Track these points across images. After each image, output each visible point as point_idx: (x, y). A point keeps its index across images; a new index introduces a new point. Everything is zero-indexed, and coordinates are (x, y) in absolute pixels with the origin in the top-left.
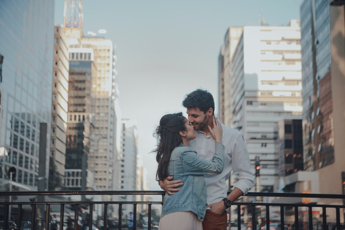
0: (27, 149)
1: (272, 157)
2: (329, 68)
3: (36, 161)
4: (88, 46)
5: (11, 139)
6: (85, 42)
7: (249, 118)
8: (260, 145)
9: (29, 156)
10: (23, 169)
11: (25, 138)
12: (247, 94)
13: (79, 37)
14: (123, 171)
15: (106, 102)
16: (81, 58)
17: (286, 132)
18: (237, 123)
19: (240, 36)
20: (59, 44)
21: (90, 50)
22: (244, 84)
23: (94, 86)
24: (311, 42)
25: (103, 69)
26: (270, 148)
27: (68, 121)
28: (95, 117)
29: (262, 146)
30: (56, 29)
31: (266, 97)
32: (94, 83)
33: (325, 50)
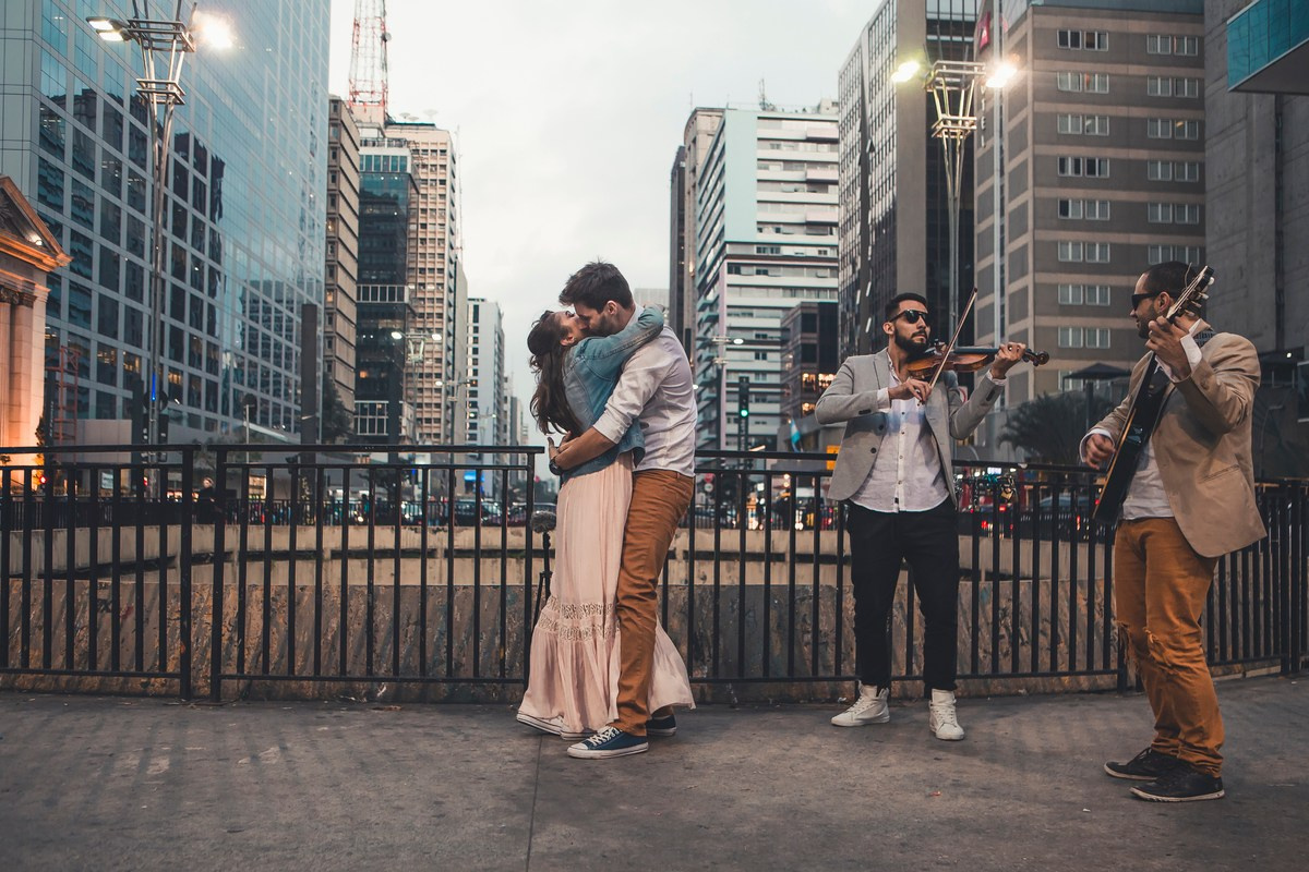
0: (277, 356)
1: (775, 379)
2: (894, 203)
3: (296, 382)
4: (400, 143)
5: (243, 335)
6: (392, 133)
7: (730, 298)
8: (753, 354)
9: (282, 371)
10: (271, 398)
11: (272, 334)
12: (729, 249)
13: (382, 124)
14: (474, 405)
15: (437, 259)
16: (386, 166)
17: (805, 329)
18: (708, 309)
19: (716, 127)
20: (339, 137)
21: (405, 152)
22: (723, 230)
23: (413, 227)
24: (859, 147)
25: (431, 191)
26: (773, 361)
27: (358, 298)
28: (415, 292)
29: (757, 357)
30: (332, 105)
31: (767, 258)
32: (413, 220)
33: (886, 165)
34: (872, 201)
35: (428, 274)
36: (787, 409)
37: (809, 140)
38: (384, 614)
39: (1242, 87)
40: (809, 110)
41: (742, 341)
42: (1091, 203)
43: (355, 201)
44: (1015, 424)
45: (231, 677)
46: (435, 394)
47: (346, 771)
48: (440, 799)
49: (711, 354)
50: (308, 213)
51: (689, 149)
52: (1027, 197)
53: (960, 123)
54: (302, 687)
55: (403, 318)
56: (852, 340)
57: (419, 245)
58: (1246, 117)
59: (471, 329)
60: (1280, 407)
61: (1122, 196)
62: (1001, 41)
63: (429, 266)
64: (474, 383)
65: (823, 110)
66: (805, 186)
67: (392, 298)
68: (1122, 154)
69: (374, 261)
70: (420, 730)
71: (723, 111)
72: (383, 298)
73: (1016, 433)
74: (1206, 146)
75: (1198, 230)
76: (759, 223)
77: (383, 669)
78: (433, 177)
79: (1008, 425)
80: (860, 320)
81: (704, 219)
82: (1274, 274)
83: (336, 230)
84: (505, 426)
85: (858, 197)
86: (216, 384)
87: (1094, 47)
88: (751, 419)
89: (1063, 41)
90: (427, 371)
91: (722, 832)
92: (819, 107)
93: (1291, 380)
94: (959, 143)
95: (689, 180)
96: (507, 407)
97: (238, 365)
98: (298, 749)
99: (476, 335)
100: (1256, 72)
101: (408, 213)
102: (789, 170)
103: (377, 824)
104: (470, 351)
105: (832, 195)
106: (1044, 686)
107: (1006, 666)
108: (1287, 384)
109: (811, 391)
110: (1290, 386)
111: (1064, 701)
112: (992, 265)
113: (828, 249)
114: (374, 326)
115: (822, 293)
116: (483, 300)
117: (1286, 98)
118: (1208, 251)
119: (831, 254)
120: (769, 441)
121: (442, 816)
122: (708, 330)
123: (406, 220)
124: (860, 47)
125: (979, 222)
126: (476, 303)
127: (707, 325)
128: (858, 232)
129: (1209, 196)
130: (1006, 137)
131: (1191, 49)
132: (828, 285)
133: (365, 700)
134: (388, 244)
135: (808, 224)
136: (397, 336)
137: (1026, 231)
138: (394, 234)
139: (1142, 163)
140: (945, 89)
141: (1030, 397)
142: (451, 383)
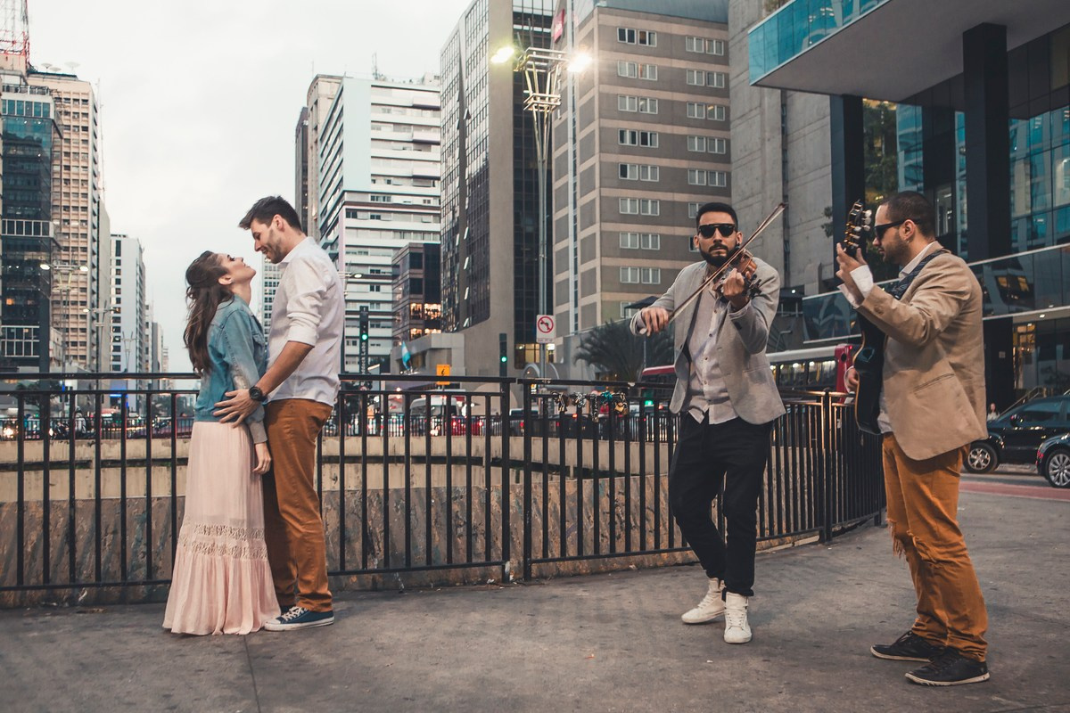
1: (387, 308)
2: (487, 163)
4: (43, 91)
6: (33, 81)
7: (348, 238)
8: (369, 286)
12: (347, 197)
13: (24, 72)
14: (118, 329)
15: (81, 198)
16: (29, 112)
17: (413, 266)
19: (335, 92)
21: (47, 99)
22: (342, 180)
23: (56, 168)
24: (458, 114)
25: (73, 137)
26: (386, 293)
27: (4, 234)
28: (59, 227)
29: (372, 289)
31: (379, 205)
32: (56, 162)
33: (480, 130)
34: (469, 159)
35: (72, 211)
36: (398, 333)
37: (415, 107)
38: (84, 525)
39: (765, 82)
40: (415, 81)
41: (360, 276)
42: (645, 167)
44: (588, 345)
46: (80, 320)
47: (69, 673)
48: (167, 693)
51: (312, 109)
52: (594, 161)
53: (547, 99)
54: (2, 596)
55: (49, 250)
56: (452, 275)
57: (63, 184)
58: (760, 105)
59: (114, 262)
60: (789, 331)
61: (666, 162)
62: (573, 33)
63: (73, 204)
64: (118, 311)
65: (426, 81)
66: (412, 145)
67: (37, 232)
68: (669, 129)
69: (19, 198)
70: (128, 630)
71: (341, 78)
72: (29, 232)
73: (588, 353)
74: (732, 126)
75: (726, 191)
76: (372, 175)
77: (87, 572)
78: (76, 124)
79: (582, 346)
80: (457, 259)
81: (325, 171)
82: (782, 228)
84: (147, 349)
85: (457, 156)
87: (645, 43)
88: (370, 342)
89: (622, 37)
90: (72, 299)
91: (427, 703)
92: (423, 79)
93: (795, 311)
94: (546, 116)
95: (311, 137)
96: (148, 332)
98: (14, 656)
99: (118, 267)
100: (769, 72)
101: (51, 155)
102: (398, 131)
104: (113, 281)
105: (435, 153)
106: (649, 561)
107: (620, 547)
108: (793, 313)
109: (418, 318)
110: (795, 315)
111: (666, 572)
112: (567, 215)
113: (431, 199)
114: (21, 257)
115: (426, 236)
116: (124, 236)
117: (789, 93)
119: (434, 203)
120: (383, 360)
123: (51, 162)
124: (458, 31)
125: (556, 180)
126: (118, 239)
128: (457, 185)
129: (734, 166)
130: (577, 111)
131: (719, 50)
132: (432, 229)
133: (67, 605)
134: (32, 183)
135: (415, 178)
136: (45, 267)
137: (594, 189)
138: (38, 173)
139: (684, 138)
140: (535, 71)
141: (599, 323)
142: (95, 310)
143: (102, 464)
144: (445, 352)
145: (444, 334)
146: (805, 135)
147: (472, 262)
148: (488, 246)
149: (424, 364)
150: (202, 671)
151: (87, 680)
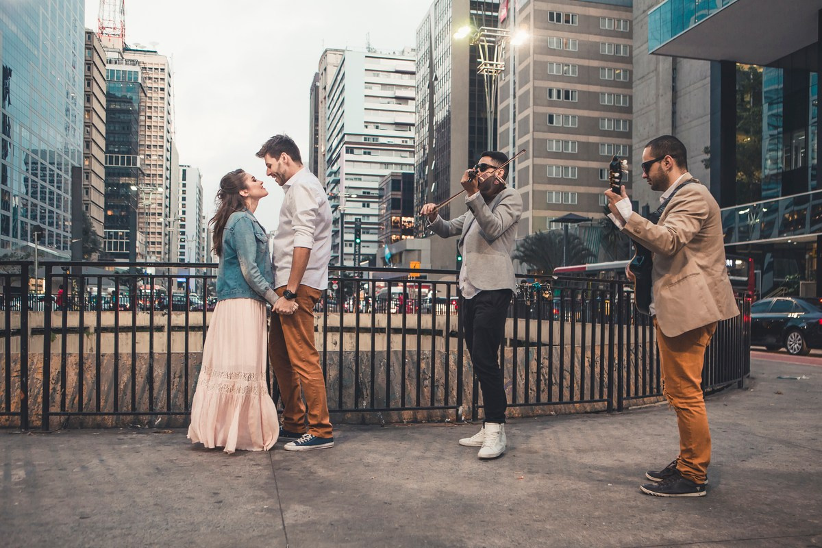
0: (51, 199)
1: (375, 220)
2: (449, 113)
4: (134, 62)
5: (26, 185)
6: (127, 56)
7: (347, 168)
8: (361, 204)
9: (54, 209)
10: (47, 227)
11: (48, 185)
12: (347, 138)
13: (121, 50)
14: (183, 233)
15: (159, 139)
16: (124, 77)
17: (394, 189)
18: (333, 175)
19: (339, 62)
20: (92, 57)
21: (137, 68)
22: (343, 126)
23: (142, 118)
24: (428, 77)
25: (154, 95)
27: (106, 163)
28: (144, 160)
29: (364, 206)
30: (87, 35)
31: (370, 144)
32: (142, 114)
33: (444, 89)
34: (436, 111)
35: (152, 149)
36: (383, 239)
37: (397, 72)
38: (159, 371)
39: (656, 52)
40: (397, 53)
41: (355, 196)
42: (567, 116)
43: (103, 100)
44: (522, 249)
45: (56, 414)
46: (157, 226)
47: (148, 474)
48: (216, 492)
49: (337, 204)
50: (71, 106)
51: (322, 74)
52: (529, 112)
53: (495, 65)
54: (104, 419)
55: (137, 176)
56: (423, 196)
57: (147, 129)
58: (656, 70)
59: (181, 185)
61: (585, 113)
62: (515, 16)
63: (153, 143)
64: (183, 220)
65: (406, 53)
66: (394, 100)
68: (586, 88)
71: (343, 51)
72: (123, 163)
73: (522, 254)
74: (634, 85)
75: (628, 135)
76: (365, 122)
77: (161, 405)
78: (156, 86)
79: (518, 250)
80: (426, 184)
81: (331, 118)
83: (90, 118)
84: (204, 247)
85: (427, 108)
86: (8, 218)
87: (569, 23)
88: (362, 244)
89: (552, 19)
90: (152, 211)
92: (403, 52)
94: (494, 78)
95: (321, 95)
96: (205, 235)
97: (23, 205)
98: (112, 462)
99: (184, 189)
100: (664, 43)
101: (139, 108)
102: (384, 90)
103: (179, 509)
104: (181, 199)
105: (411, 106)
106: (565, 410)
107: (544, 398)
109: (397, 227)
111: (578, 418)
113: (408, 140)
114: (117, 181)
115: (404, 167)
116: (188, 166)
117: (679, 59)
118: (633, 148)
119: (410, 143)
120: (371, 258)
121: (221, 502)
122: (334, 188)
123: (138, 113)
124: (429, 15)
125: (500, 126)
126: (184, 168)
127: (333, 185)
128: (427, 130)
129: (634, 115)
130: (517, 75)
131: (625, 27)
132: (408, 162)
133: (147, 427)
134: (126, 128)
135: (396, 124)
136: (134, 188)
137: (528, 132)
138: (130, 122)
139: (596, 95)
140: (486, 45)
141: (531, 233)
142: (168, 219)
143: (172, 329)
144: (417, 252)
145: (416, 239)
146: (690, 92)
147: (437, 187)
148: (449, 175)
149: (401, 261)
150: (240, 477)
151: (160, 480)
